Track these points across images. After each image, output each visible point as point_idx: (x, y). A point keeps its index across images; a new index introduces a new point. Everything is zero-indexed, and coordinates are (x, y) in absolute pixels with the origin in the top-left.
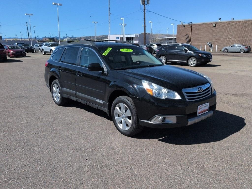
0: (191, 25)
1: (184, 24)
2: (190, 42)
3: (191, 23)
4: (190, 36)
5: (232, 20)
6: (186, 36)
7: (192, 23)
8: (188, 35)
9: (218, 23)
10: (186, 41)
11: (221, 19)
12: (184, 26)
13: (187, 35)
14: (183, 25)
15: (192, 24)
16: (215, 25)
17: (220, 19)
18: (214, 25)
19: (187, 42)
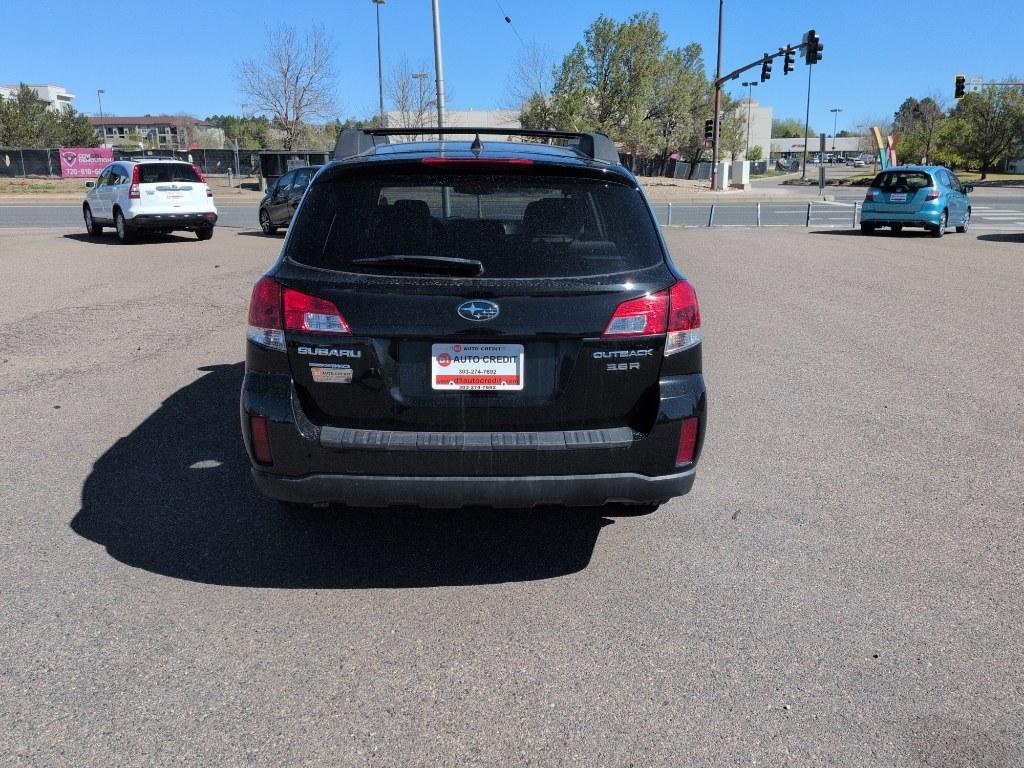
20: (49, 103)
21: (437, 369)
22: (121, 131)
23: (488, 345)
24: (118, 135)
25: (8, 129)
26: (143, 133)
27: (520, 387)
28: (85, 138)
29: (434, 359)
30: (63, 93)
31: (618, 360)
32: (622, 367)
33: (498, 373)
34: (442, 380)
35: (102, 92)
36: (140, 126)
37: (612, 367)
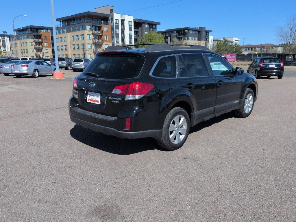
20: (233, 42)
21: (88, 97)
22: (252, 49)
23: (96, 93)
24: (251, 50)
25: (218, 49)
26: (258, 49)
27: (99, 103)
28: (238, 51)
29: (88, 95)
30: (237, 39)
31: (114, 100)
32: (115, 102)
33: (96, 100)
34: (89, 100)
35: (245, 38)
36: (257, 47)
37: (113, 101)
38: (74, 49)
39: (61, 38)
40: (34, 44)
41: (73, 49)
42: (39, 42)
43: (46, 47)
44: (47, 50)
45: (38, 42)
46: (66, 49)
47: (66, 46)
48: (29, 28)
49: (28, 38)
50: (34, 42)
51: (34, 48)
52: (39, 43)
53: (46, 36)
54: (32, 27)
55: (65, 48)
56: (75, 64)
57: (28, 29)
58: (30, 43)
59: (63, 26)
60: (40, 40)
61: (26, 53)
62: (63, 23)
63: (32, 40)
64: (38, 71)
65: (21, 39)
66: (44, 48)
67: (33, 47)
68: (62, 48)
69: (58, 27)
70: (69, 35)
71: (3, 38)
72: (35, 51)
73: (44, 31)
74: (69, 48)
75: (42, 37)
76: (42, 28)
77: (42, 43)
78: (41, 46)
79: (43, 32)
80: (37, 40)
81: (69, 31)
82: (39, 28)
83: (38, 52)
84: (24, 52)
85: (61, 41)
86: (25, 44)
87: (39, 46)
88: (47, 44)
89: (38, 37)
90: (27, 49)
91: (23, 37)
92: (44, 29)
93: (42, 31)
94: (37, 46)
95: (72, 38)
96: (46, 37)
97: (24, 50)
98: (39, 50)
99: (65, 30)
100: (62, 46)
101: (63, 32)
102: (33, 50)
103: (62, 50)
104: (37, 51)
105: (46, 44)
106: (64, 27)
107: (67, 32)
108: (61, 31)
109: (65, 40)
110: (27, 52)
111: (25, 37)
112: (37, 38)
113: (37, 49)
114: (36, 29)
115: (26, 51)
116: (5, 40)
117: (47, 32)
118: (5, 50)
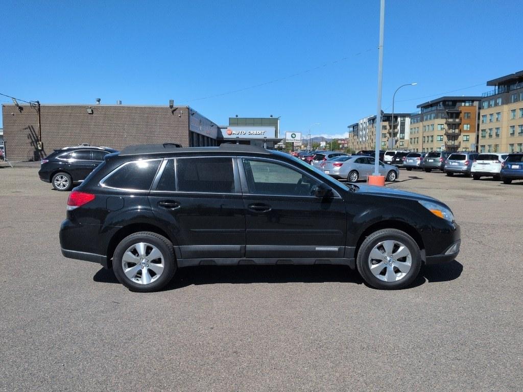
0: (38, 108)
1: (21, 103)
2: (41, 143)
3: (36, 103)
4: (37, 129)
5: (118, 103)
6: (29, 130)
7: (38, 102)
8: (33, 129)
9: (97, 108)
10: (30, 140)
11: (100, 99)
12: (21, 108)
13: (31, 128)
14: (17, 105)
15: (39, 104)
16: (92, 111)
17: (99, 101)
18: (90, 111)
19: (33, 142)
38: (513, 134)
39: (491, 115)
40: (446, 127)
41: (511, 134)
42: (455, 124)
43: (467, 131)
44: (468, 137)
45: (453, 124)
46: (497, 135)
47: (497, 129)
48: (441, 101)
49: (436, 117)
50: (446, 123)
51: (445, 134)
52: (454, 126)
53: (470, 113)
54: (446, 99)
55: (497, 133)
56: (451, 163)
57: (439, 102)
58: (438, 126)
59: (498, 94)
60: (457, 120)
61: (430, 142)
62: (499, 88)
63: (444, 121)
64: (358, 173)
65: (426, 120)
66: (462, 134)
67: (444, 132)
68: (490, 133)
69: (489, 95)
70: (506, 109)
71: (402, 119)
72: (445, 138)
73: (467, 104)
74: (505, 132)
75: (462, 115)
76: (464, 100)
77: (460, 126)
78: (457, 131)
79: (464, 107)
80: (451, 120)
81: (506, 102)
82: (457, 101)
83: (451, 141)
84: (428, 141)
85: (491, 120)
86: (431, 127)
87: (454, 131)
88: (469, 126)
89: (454, 115)
90: (432, 136)
91: (429, 116)
92: (467, 100)
93: (463, 104)
94: (451, 131)
95: (512, 114)
96: (469, 115)
97: (428, 137)
98: (453, 137)
99: (499, 101)
100: (491, 129)
101: (496, 104)
102: (442, 137)
103: (490, 136)
104: (449, 140)
105: (466, 127)
106: (499, 96)
107: (503, 103)
108: (493, 102)
109: (497, 119)
110: (432, 141)
111: (433, 116)
112: (451, 117)
113: (449, 135)
114: (452, 103)
115: (430, 139)
116: (404, 123)
117: (472, 105)
118: (403, 138)
